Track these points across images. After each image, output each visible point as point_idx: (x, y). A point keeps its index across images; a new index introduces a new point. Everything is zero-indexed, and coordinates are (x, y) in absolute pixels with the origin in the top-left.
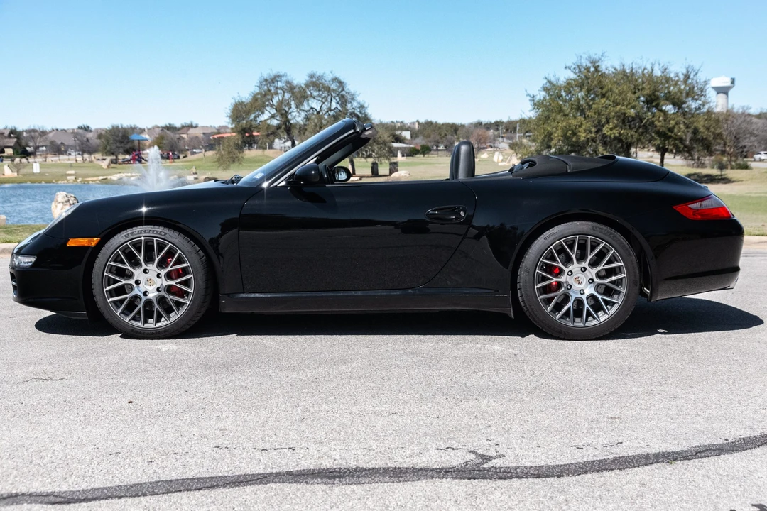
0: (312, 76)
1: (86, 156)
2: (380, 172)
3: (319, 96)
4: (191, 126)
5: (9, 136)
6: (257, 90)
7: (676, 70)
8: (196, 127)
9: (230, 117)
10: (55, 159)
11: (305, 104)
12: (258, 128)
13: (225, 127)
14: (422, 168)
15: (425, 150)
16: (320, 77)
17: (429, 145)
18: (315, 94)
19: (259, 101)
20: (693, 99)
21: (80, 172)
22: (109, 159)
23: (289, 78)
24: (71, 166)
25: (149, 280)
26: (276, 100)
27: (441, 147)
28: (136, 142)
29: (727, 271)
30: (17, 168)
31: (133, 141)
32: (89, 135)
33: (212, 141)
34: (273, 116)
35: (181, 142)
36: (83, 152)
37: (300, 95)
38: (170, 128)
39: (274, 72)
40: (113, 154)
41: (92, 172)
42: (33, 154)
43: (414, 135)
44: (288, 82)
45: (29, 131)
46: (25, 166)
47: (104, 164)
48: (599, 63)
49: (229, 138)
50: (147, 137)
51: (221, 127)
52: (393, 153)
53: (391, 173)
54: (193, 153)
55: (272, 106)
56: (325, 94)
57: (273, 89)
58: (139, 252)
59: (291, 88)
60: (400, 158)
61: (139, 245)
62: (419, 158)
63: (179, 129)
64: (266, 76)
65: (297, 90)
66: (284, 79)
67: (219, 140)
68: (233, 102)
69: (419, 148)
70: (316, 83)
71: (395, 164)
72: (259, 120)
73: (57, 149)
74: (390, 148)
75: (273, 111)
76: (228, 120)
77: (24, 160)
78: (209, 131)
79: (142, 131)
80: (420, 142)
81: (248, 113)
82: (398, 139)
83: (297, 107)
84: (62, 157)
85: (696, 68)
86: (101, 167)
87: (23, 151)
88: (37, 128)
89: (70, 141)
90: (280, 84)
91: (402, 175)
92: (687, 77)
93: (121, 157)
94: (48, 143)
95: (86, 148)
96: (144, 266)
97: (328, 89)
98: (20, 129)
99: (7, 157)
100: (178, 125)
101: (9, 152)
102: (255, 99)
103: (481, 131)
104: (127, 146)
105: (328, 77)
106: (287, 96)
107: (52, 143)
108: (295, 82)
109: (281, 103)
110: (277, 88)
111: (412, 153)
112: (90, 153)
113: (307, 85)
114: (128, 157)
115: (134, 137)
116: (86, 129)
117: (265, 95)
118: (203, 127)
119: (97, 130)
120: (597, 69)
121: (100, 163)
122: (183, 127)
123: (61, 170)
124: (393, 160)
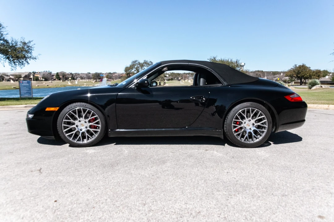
0: (145, 61)
1: (89, 80)
2: (161, 85)
3: (146, 66)
4: (115, 73)
5: (70, 75)
6: (131, 64)
7: (234, 60)
8: (116, 73)
9: (125, 70)
10: (81, 80)
11: (143, 68)
12: (131, 73)
13: (124, 73)
14: (171, 84)
15: (172, 79)
16: (147, 61)
17: (173, 78)
18: (146, 65)
19: (132, 67)
20: (238, 67)
21: (87, 83)
22: (95, 80)
23: (139, 61)
24: (85, 82)
25: (82, 124)
26: (136, 67)
27: (176, 79)
28: (101, 77)
29: (301, 121)
30: (72, 83)
31: (101, 76)
32: (90, 75)
33: (120, 77)
34: (135, 71)
35: (113, 77)
36: (88, 79)
37: (142, 65)
38: (110, 73)
39: (135, 60)
40: (96, 79)
41: (91, 84)
42: (76, 79)
43: (169, 76)
44: (139, 62)
45: (75, 74)
46: (74, 82)
47: (94, 82)
48: (216, 58)
49: (124, 76)
50: (104, 75)
51: (122, 73)
52: (164, 80)
53: (164, 85)
54: (115, 79)
55: (135, 68)
56: (148, 65)
57: (135, 64)
58: (76, 114)
59: (139, 64)
60: (166, 81)
61: (75, 111)
62: (170, 81)
63: (112, 74)
64: (133, 61)
65: (141, 64)
66: (138, 61)
67: (122, 76)
68: (125, 67)
69: (170, 79)
70: (146, 63)
71: (165, 82)
72: (132, 71)
73: (82, 78)
74: (164, 79)
75: (135, 69)
76: (124, 71)
77: (74, 81)
78: (120, 74)
79: (103, 74)
80: (171, 77)
81: (129, 69)
82: (166, 77)
83: (141, 68)
84: (83, 80)
85: (239, 60)
86: (93, 83)
87: (73, 78)
88: (77, 73)
89: (85, 76)
90: (137, 63)
91: (167, 85)
92: (237, 62)
93: (98, 80)
94: (80, 77)
95: (89, 78)
96: (79, 119)
97: (149, 64)
98: (73, 73)
99: (69, 80)
100: (112, 72)
101: (70, 79)
102: (131, 66)
103: (185, 75)
104: (99, 77)
105: (149, 61)
106: (139, 65)
107: (81, 77)
108: (141, 62)
109: (137, 67)
110: (136, 64)
111: (169, 80)
112: (90, 79)
113: (144, 63)
114: (99, 80)
115: (101, 75)
116: (89, 73)
117: (133, 65)
118: (118, 73)
119: (92, 74)
120: (215, 59)
121: (93, 81)
122: (113, 73)
123: (83, 83)
124: (164, 82)
